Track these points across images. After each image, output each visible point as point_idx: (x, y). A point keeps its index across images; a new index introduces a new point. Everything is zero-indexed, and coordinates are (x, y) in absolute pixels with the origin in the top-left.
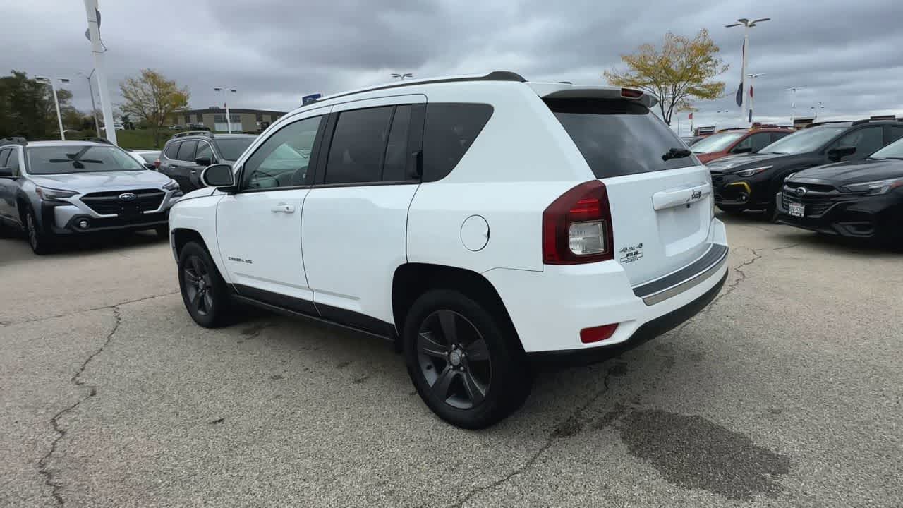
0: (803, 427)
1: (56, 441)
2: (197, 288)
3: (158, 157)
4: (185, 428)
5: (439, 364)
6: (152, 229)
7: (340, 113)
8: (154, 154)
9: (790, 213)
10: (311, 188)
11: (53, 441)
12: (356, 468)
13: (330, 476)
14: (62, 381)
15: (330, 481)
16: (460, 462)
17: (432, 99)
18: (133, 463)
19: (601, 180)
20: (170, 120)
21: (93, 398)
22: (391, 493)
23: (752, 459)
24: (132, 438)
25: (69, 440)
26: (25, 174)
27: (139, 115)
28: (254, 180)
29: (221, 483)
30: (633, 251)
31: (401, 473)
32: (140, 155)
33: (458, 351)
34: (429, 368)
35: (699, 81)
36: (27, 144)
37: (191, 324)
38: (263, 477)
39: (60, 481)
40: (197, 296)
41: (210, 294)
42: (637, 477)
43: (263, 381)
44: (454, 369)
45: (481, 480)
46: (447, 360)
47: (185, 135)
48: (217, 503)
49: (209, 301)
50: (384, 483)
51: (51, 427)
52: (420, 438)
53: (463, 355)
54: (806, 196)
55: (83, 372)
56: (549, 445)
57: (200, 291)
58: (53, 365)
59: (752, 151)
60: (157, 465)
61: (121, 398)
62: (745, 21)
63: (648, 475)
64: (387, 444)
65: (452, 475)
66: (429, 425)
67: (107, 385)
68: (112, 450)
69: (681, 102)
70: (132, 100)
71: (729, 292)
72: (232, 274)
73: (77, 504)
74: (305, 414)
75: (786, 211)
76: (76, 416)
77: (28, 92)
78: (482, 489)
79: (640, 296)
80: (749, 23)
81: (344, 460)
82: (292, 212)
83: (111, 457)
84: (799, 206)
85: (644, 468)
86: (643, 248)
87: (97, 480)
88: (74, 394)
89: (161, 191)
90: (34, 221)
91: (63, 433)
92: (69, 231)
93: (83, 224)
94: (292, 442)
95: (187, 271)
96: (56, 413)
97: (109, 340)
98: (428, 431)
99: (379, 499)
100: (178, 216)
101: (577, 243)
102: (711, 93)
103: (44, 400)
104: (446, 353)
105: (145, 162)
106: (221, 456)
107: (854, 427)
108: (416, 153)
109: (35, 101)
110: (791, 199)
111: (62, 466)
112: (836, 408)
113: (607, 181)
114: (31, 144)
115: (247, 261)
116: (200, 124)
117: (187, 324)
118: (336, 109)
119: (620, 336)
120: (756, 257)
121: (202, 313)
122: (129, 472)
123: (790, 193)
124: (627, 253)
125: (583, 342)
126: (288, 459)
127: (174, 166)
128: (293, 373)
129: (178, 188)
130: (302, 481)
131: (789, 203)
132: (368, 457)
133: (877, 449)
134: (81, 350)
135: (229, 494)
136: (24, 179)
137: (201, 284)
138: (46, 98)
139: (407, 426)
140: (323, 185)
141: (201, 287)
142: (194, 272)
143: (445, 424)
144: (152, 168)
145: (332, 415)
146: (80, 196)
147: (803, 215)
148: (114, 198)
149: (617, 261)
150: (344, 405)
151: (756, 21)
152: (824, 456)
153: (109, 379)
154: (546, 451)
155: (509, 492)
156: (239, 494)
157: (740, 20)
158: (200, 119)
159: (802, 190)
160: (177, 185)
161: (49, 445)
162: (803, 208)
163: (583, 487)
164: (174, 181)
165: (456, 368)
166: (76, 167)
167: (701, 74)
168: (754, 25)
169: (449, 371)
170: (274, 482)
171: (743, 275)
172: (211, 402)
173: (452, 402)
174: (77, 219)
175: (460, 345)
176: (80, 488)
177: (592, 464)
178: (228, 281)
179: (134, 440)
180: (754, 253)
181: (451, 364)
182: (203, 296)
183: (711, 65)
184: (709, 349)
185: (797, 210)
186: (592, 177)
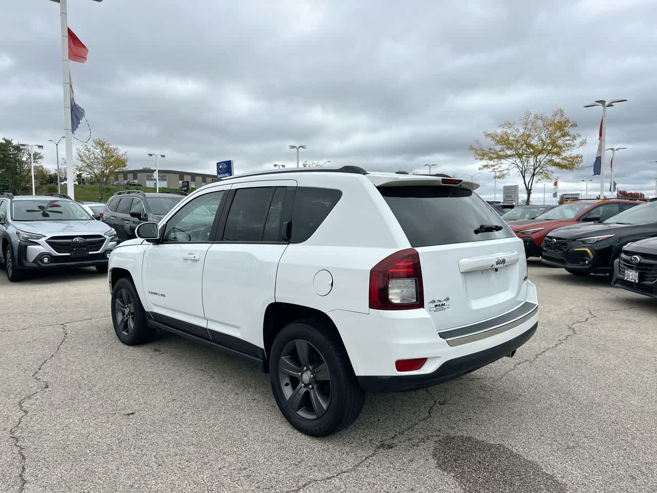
0: (590, 461)
1: (21, 417)
2: (123, 313)
3: (102, 209)
4: (107, 417)
5: (295, 382)
6: (94, 266)
7: (237, 190)
8: (100, 206)
9: (626, 278)
10: (213, 243)
11: (19, 417)
12: (225, 456)
13: (206, 460)
14: (26, 376)
15: (206, 463)
16: (303, 460)
17: (301, 184)
18: (71, 437)
19: (415, 248)
20: (112, 178)
21: (47, 390)
22: (248, 476)
23: (539, 481)
24: (71, 420)
25: (29, 418)
26: (10, 221)
27: (90, 173)
28: (173, 234)
29: (129, 457)
30: (441, 303)
31: (257, 463)
32: (89, 207)
33: (309, 373)
34: (287, 385)
35: (558, 154)
36: (13, 198)
37: (117, 341)
38: (158, 456)
39: (24, 444)
40: (123, 320)
41: (133, 318)
42: (438, 486)
43: (165, 388)
44: (304, 387)
45: (317, 474)
46: (300, 378)
47: (124, 193)
48: (126, 470)
49: (131, 324)
50: (244, 469)
51: (18, 407)
52: (275, 440)
53: (312, 376)
54: (639, 264)
55: (40, 371)
56: (374, 454)
57: (125, 316)
58: (20, 364)
59: (598, 220)
60: (87, 441)
61: (65, 392)
62: (602, 102)
63: (448, 484)
64: (250, 442)
65: (295, 469)
66: (284, 430)
67: (56, 382)
68: (58, 427)
69: (542, 173)
70: (85, 162)
71: (556, 345)
72: (151, 304)
73: (34, 461)
74: (193, 414)
75: (622, 276)
76: (35, 401)
77: (12, 154)
78: (316, 481)
79: (444, 338)
80: (606, 104)
81: (218, 450)
82: (198, 260)
83: (57, 432)
84: (634, 272)
85: (446, 479)
86: (450, 301)
87: (47, 446)
88: (34, 386)
89: (102, 237)
90: (12, 256)
91: (26, 412)
92: (35, 265)
93: (46, 260)
94: (182, 434)
95: (118, 301)
96: (22, 398)
97: (58, 349)
98: (282, 435)
99: (239, 480)
100: (116, 258)
101: (396, 294)
102: (570, 165)
103: (14, 389)
104: (300, 374)
105: (93, 214)
106: (131, 439)
107: (637, 466)
108: (287, 222)
109: (16, 161)
110: (627, 266)
111: (25, 434)
112: (625, 449)
113: (419, 250)
114: (16, 198)
115: (162, 295)
116: (135, 181)
117: (114, 341)
118: (235, 187)
119: (428, 369)
120: (591, 316)
121: (126, 333)
122: (68, 443)
123: (625, 260)
124: (436, 304)
125: (398, 370)
126: (178, 445)
127: (113, 217)
128: (187, 384)
129: (115, 235)
130: (185, 461)
131: (625, 269)
132: (235, 450)
133: (653, 486)
134: (39, 355)
135: (134, 465)
136: (9, 224)
137: (127, 311)
138: (24, 159)
139: (267, 429)
140: (221, 241)
141: (127, 313)
142: (123, 301)
143: (295, 431)
144: (98, 218)
145: (213, 416)
146: (46, 238)
147: (637, 281)
148: (70, 241)
149: (426, 310)
150: (222, 411)
151: (612, 103)
152: (602, 486)
153: (57, 377)
154: (371, 458)
155: (336, 485)
156: (141, 465)
157: (598, 102)
158: (135, 178)
159: (636, 258)
160: (115, 233)
161: (17, 420)
162: (637, 274)
163: (394, 488)
164: (113, 230)
165: (306, 385)
166: (44, 216)
167: (560, 147)
168: (612, 106)
169: (301, 388)
170: (166, 460)
171: (574, 332)
172: (127, 400)
173: (301, 413)
174: (41, 256)
175: (310, 367)
176: (36, 450)
177: (405, 472)
178: (147, 309)
179: (72, 422)
180: (590, 313)
181: (303, 383)
182: (127, 320)
183: (569, 140)
184: (525, 392)
185: (632, 276)
186: (409, 246)
